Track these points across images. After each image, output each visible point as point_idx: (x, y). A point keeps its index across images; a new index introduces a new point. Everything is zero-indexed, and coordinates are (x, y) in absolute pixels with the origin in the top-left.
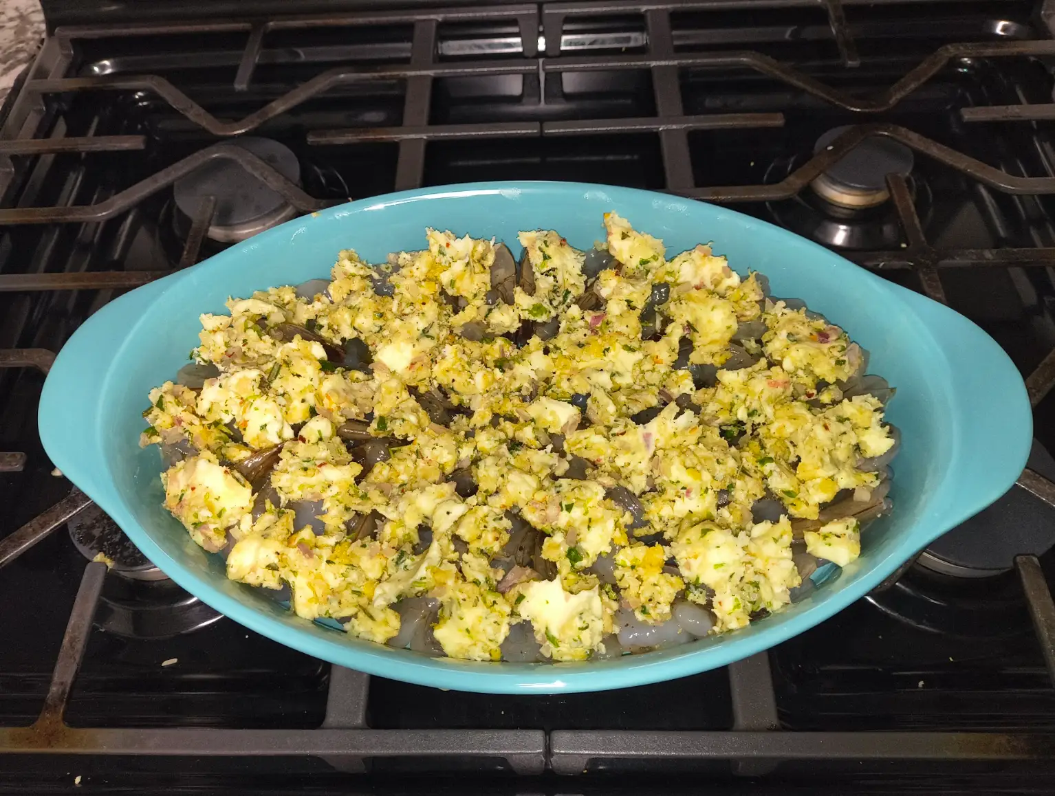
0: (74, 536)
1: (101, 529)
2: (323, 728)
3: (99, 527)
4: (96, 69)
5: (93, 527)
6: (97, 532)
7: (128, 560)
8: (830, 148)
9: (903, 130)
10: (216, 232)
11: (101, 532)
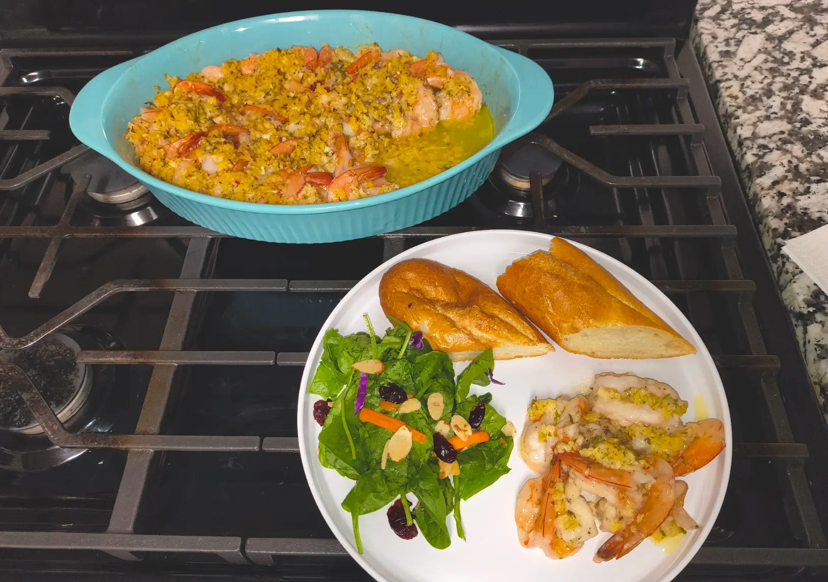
4: (25, 80)
7: (17, 424)
9: (548, 140)
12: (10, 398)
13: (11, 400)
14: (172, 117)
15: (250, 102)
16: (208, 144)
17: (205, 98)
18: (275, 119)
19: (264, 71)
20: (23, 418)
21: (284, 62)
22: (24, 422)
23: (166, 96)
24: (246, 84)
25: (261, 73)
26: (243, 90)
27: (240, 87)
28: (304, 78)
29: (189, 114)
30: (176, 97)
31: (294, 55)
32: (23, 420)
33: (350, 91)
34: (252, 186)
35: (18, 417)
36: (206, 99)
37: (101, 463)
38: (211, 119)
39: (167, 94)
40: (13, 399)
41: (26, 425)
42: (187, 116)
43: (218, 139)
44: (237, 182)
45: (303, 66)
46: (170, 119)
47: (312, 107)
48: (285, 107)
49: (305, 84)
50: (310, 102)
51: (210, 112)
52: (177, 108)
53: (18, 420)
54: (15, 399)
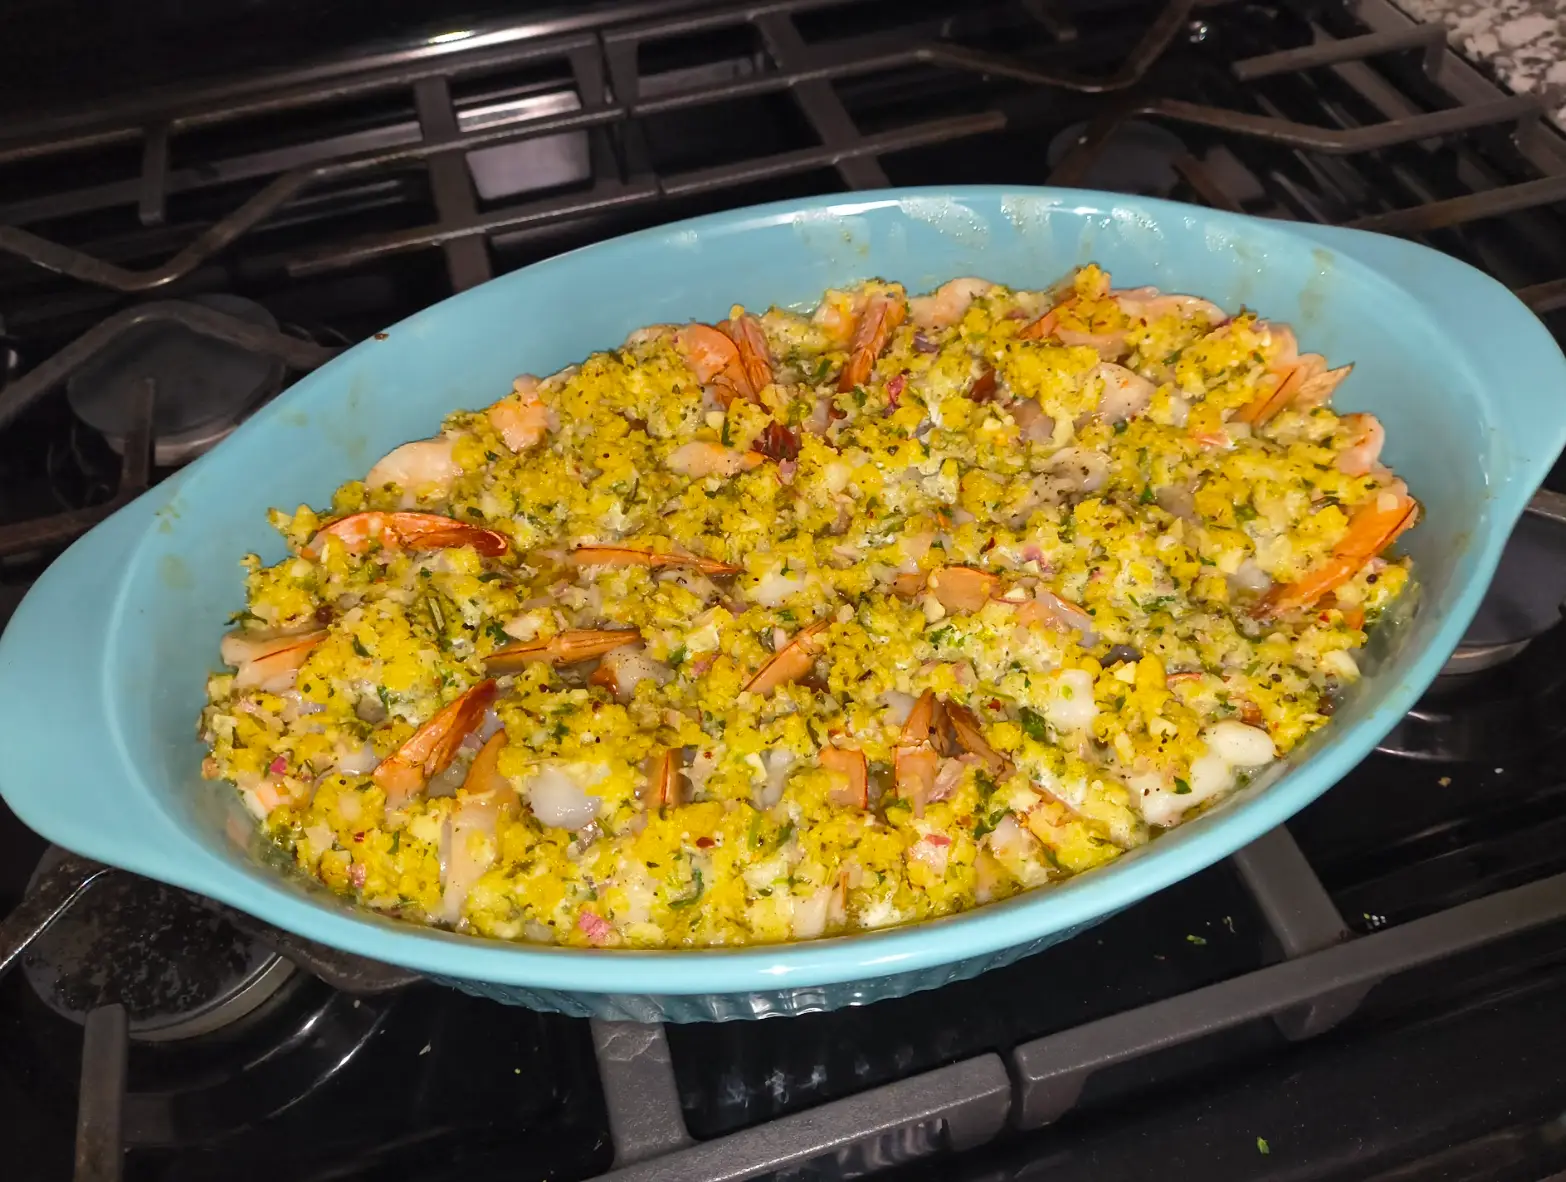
0: (56, 1003)
1: (104, 972)
2: (618, 1168)
3: (99, 970)
5: (87, 973)
6: (99, 980)
7: (180, 1002)
8: (1083, 140)
10: (165, 451)
11: (108, 976)
12: (132, 945)
13: (137, 949)
14: (361, 651)
15: (588, 540)
16: (530, 722)
17: (438, 557)
18: (696, 575)
19: (586, 430)
20: (193, 984)
21: (636, 389)
22: (200, 991)
23: (294, 579)
24: (548, 482)
25: (582, 437)
26: (546, 503)
27: (532, 497)
28: (733, 427)
29: (417, 629)
30: (336, 579)
31: (663, 363)
32: (194, 989)
33: (900, 436)
34: (761, 841)
35: (178, 984)
36: (442, 562)
37: (427, 1049)
38: (495, 628)
39: (299, 570)
40: (142, 944)
41: (210, 997)
42: (413, 635)
43: (562, 696)
44: (704, 842)
45: (703, 389)
46: (355, 663)
47: (802, 508)
48: (712, 528)
49: (742, 442)
50: (787, 497)
51: (473, 602)
52: (372, 616)
53: (179, 994)
54: (149, 944)
